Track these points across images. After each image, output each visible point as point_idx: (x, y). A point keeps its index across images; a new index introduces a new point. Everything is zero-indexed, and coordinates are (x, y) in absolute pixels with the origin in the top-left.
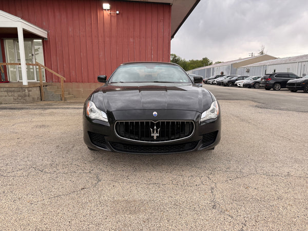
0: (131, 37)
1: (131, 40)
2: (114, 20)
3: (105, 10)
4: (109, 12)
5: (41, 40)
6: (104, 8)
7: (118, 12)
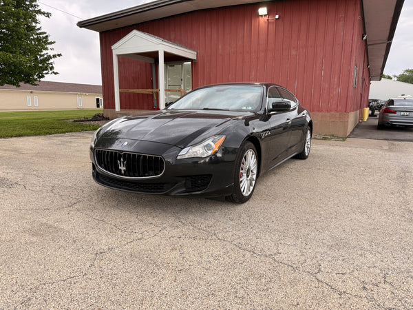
0: (294, 48)
1: (294, 52)
2: (272, 28)
3: (262, 16)
4: (266, 18)
5: (190, 63)
6: (260, 14)
7: (277, 17)
